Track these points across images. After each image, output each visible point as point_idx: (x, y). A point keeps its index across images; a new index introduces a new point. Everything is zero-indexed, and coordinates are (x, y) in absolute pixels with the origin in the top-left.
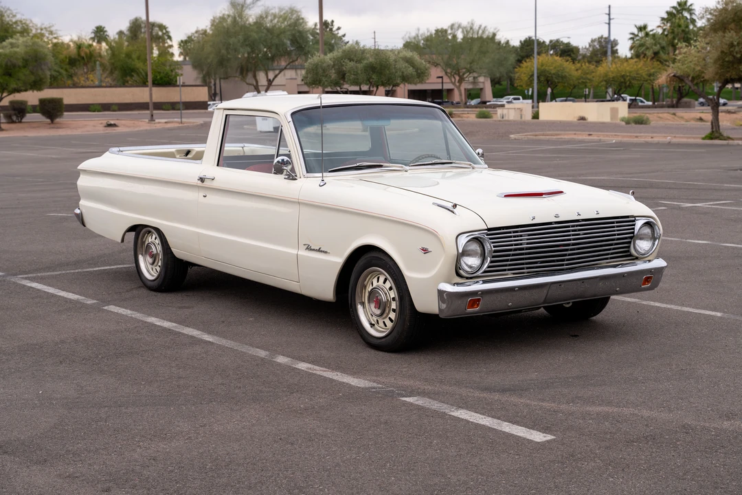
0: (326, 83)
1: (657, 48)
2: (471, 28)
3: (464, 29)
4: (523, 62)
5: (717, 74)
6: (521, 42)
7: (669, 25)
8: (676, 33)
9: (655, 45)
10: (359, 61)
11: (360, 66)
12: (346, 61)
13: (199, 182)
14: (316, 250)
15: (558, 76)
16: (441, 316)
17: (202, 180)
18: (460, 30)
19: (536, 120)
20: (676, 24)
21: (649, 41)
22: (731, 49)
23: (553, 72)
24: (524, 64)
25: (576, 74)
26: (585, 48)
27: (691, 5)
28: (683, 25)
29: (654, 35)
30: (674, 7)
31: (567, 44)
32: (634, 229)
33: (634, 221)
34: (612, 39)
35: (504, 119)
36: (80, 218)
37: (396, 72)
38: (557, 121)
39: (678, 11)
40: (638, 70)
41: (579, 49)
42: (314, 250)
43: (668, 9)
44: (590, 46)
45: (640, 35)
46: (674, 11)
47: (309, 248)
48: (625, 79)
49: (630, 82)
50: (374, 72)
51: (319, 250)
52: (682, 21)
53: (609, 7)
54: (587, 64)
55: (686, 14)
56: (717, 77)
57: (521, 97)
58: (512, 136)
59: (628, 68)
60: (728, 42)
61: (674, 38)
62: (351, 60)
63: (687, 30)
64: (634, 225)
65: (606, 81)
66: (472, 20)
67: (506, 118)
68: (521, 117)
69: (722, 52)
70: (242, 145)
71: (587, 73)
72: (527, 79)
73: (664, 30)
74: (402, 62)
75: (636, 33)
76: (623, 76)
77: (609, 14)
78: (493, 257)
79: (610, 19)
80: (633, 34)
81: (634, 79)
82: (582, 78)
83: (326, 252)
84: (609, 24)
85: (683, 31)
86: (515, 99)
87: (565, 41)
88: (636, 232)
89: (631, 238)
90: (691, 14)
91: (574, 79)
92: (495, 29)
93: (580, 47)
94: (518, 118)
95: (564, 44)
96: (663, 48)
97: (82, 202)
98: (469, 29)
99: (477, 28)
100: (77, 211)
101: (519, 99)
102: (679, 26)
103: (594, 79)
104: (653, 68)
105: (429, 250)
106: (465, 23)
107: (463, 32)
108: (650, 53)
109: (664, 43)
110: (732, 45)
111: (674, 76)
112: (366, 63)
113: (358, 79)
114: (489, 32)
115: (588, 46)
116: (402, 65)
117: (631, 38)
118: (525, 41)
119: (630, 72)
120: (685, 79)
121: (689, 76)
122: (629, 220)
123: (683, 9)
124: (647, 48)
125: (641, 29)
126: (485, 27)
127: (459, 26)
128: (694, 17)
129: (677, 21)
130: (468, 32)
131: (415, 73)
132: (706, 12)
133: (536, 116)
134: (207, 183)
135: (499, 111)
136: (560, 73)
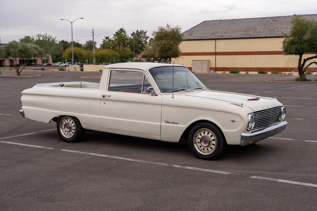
0: (2, 57)
1: (114, 45)
2: (46, 36)
3: (43, 36)
4: (66, 49)
5: (159, 55)
6: (59, 42)
7: (117, 37)
8: (120, 40)
9: (113, 44)
10: (16, 48)
11: (16, 50)
12: (11, 48)
13: (102, 97)
14: (172, 123)
15: (79, 55)
16: (241, 145)
17: (104, 96)
18: (42, 37)
19: (83, 71)
20: (120, 37)
21: (111, 43)
22: (165, 46)
23: (77, 53)
24: (66, 50)
25: (86, 54)
26: (84, 45)
27: (125, 30)
28: (122, 37)
29: (112, 40)
30: (118, 31)
31: (77, 43)
32: (281, 111)
33: (280, 108)
34: (94, 41)
35: (69, 71)
36: (22, 114)
37: (31, 53)
38: (91, 72)
39: (120, 32)
40: (108, 53)
41: (82, 45)
42: (170, 123)
43: (117, 31)
44: (86, 44)
45: (106, 40)
46: (119, 32)
47: (167, 122)
48: (103, 56)
49: (105, 58)
50: (22, 53)
51: (173, 123)
52: (122, 36)
53: (93, 30)
54: (89, 50)
55: (123, 33)
56: (160, 56)
57: (63, 63)
58: (81, 77)
59: (104, 52)
60: (164, 44)
61: (119, 42)
62: (12, 48)
63: (124, 39)
64: (281, 109)
65: (96, 57)
66: (46, 33)
67: (70, 71)
68: (76, 70)
69: (161, 47)
70: (80, 82)
71: (89, 54)
72: (67, 56)
73: (115, 39)
74: (33, 49)
75: (105, 40)
76: (102, 55)
77: (93, 33)
78: (256, 122)
79: (93, 34)
80: (104, 40)
81: (107, 56)
82: (88, 56)
83: (177, 123)
84: (93, 36)
85: (122, 39)
86: (61, 63)
87: (77, 42)
88: (282, 111)
89: (281, 114)
90: (125, 33)
91: (85, 56)
92: (55, 37)
93: (82, 44)
94: (75, 71)
95: (76, 43)
96: (116, 45)
97: (23, 107)
98: (45, 36)
99: (48, 36)
100: (21, 111)
101: (62, 63)
102: (121, 37)
103: (92, 56)
104: (113, 52)
105: (236, 121)
106: (43, 34)
107: (42, 38)
108: (111, 47)
109: (116, 44)
110: (165, 45)
111: (143, 56)
112: (19, 49)
113: (16, 55)
114: (53, 38)
115: (85, 44)
116: (33, 50)
117: (103, 41)
118: (61, 41)
119: (105, 54)
120: (147, 57)
121: (149, 55)
122: (279, 108)
123: (122, 32)
124: (110, 45)
125: (107, 38)
126: (51, 36)
127: (41, 36)
128: (126, 34)
129: (120, 36)
130: (45, 38)
131: (38, 53)
132: (154, 33)
133: (82, 70)
134: (106, 98)
135: (67, 68)
136: (80, 54)
